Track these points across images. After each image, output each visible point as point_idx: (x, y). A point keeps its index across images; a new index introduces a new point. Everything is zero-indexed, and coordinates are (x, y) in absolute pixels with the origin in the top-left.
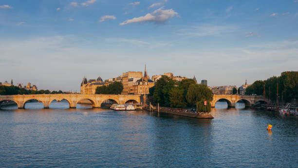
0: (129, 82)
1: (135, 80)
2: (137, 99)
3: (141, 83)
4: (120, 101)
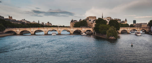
0: (89, 22)
4: (82, 31)
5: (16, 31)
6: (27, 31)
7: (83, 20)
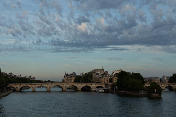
0: (97, 75)
1: (100, 74)
2: (103, 86)
3: (104, 76)
4: (92, 87)
5: (16, 87)
6: (27, 87)
7: (86, 73)
